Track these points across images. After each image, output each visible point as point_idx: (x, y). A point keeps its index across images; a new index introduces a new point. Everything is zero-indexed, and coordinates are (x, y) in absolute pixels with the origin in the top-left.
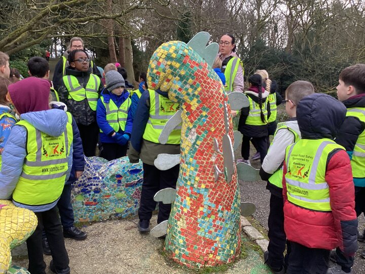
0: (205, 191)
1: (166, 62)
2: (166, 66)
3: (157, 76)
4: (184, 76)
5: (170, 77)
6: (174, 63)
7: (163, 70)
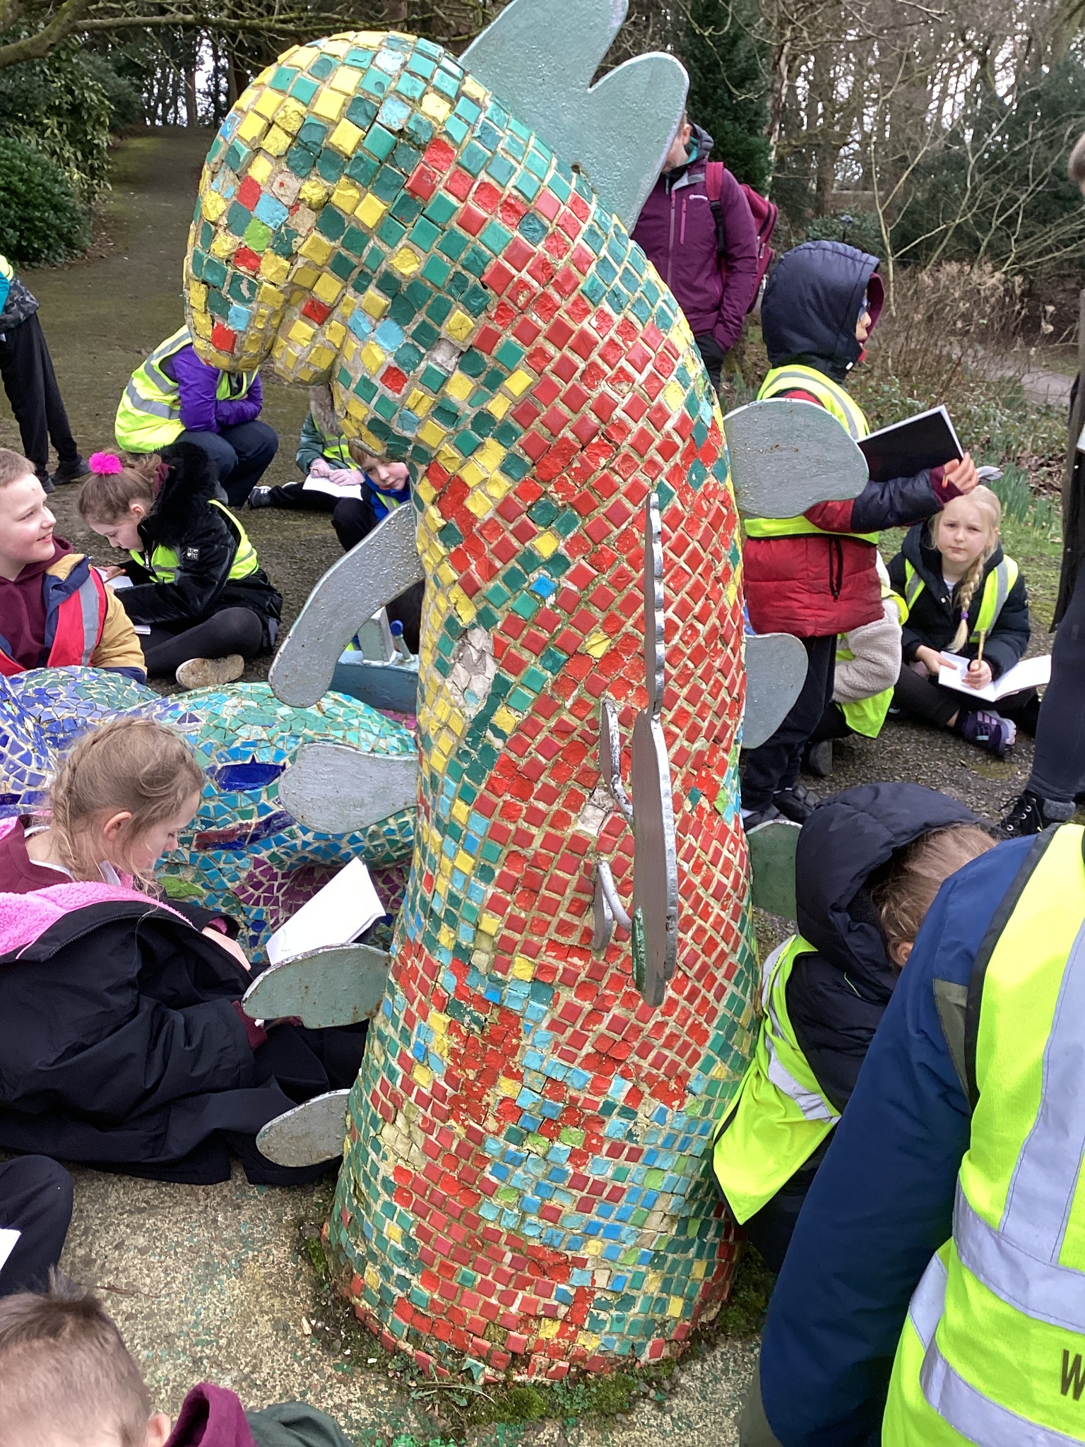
0: (534, 995)
1: (293, 183)
2: (293, 208)
3: (236, 279)
4: (415, 284)
5: (328, 289)
6: (345, 195)
7: (277, 235)
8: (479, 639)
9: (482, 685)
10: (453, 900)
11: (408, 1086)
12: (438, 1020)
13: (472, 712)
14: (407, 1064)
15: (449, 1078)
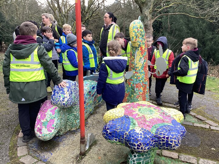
0: (147, 82)
1: (140, 29)
2: (140, 31)
5: (139, 36)
7: (139, 33)
8: (142, 58)
9: (143, 61)
10: (142, 78)
11: (140, 94)
12: (142, 88)
13: (142, 63)
14: (139, 93)
15: (143, 92)
